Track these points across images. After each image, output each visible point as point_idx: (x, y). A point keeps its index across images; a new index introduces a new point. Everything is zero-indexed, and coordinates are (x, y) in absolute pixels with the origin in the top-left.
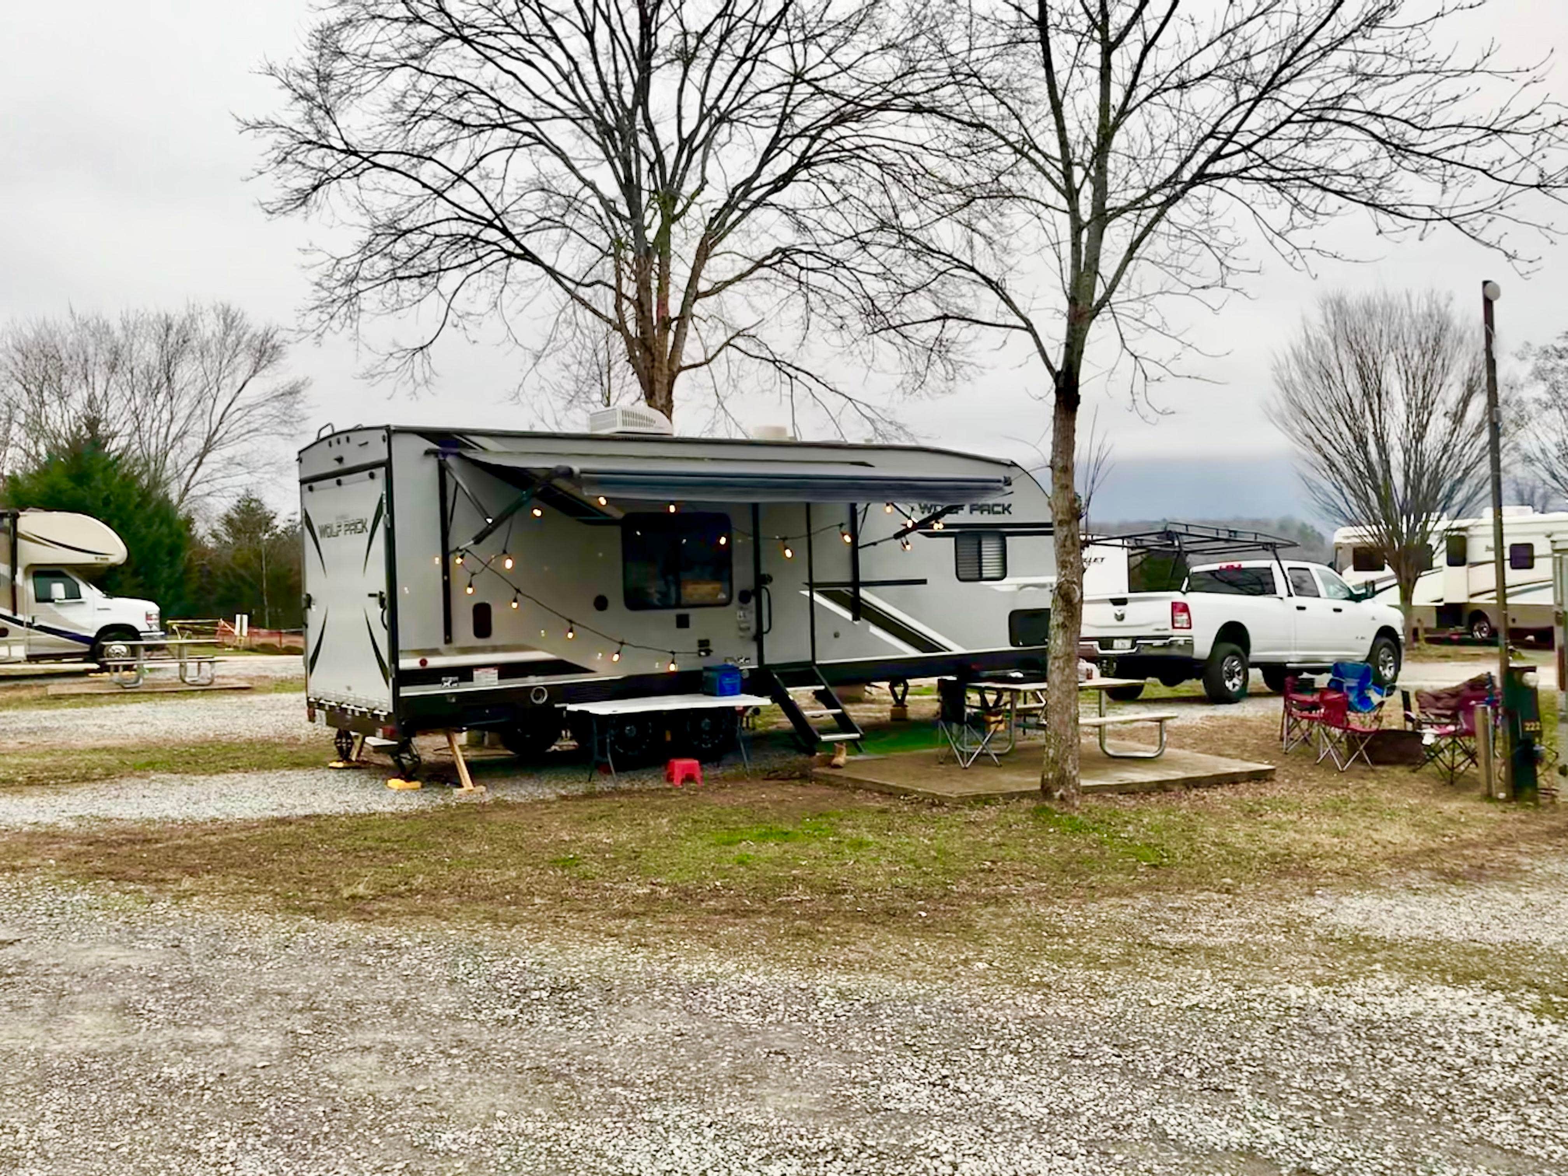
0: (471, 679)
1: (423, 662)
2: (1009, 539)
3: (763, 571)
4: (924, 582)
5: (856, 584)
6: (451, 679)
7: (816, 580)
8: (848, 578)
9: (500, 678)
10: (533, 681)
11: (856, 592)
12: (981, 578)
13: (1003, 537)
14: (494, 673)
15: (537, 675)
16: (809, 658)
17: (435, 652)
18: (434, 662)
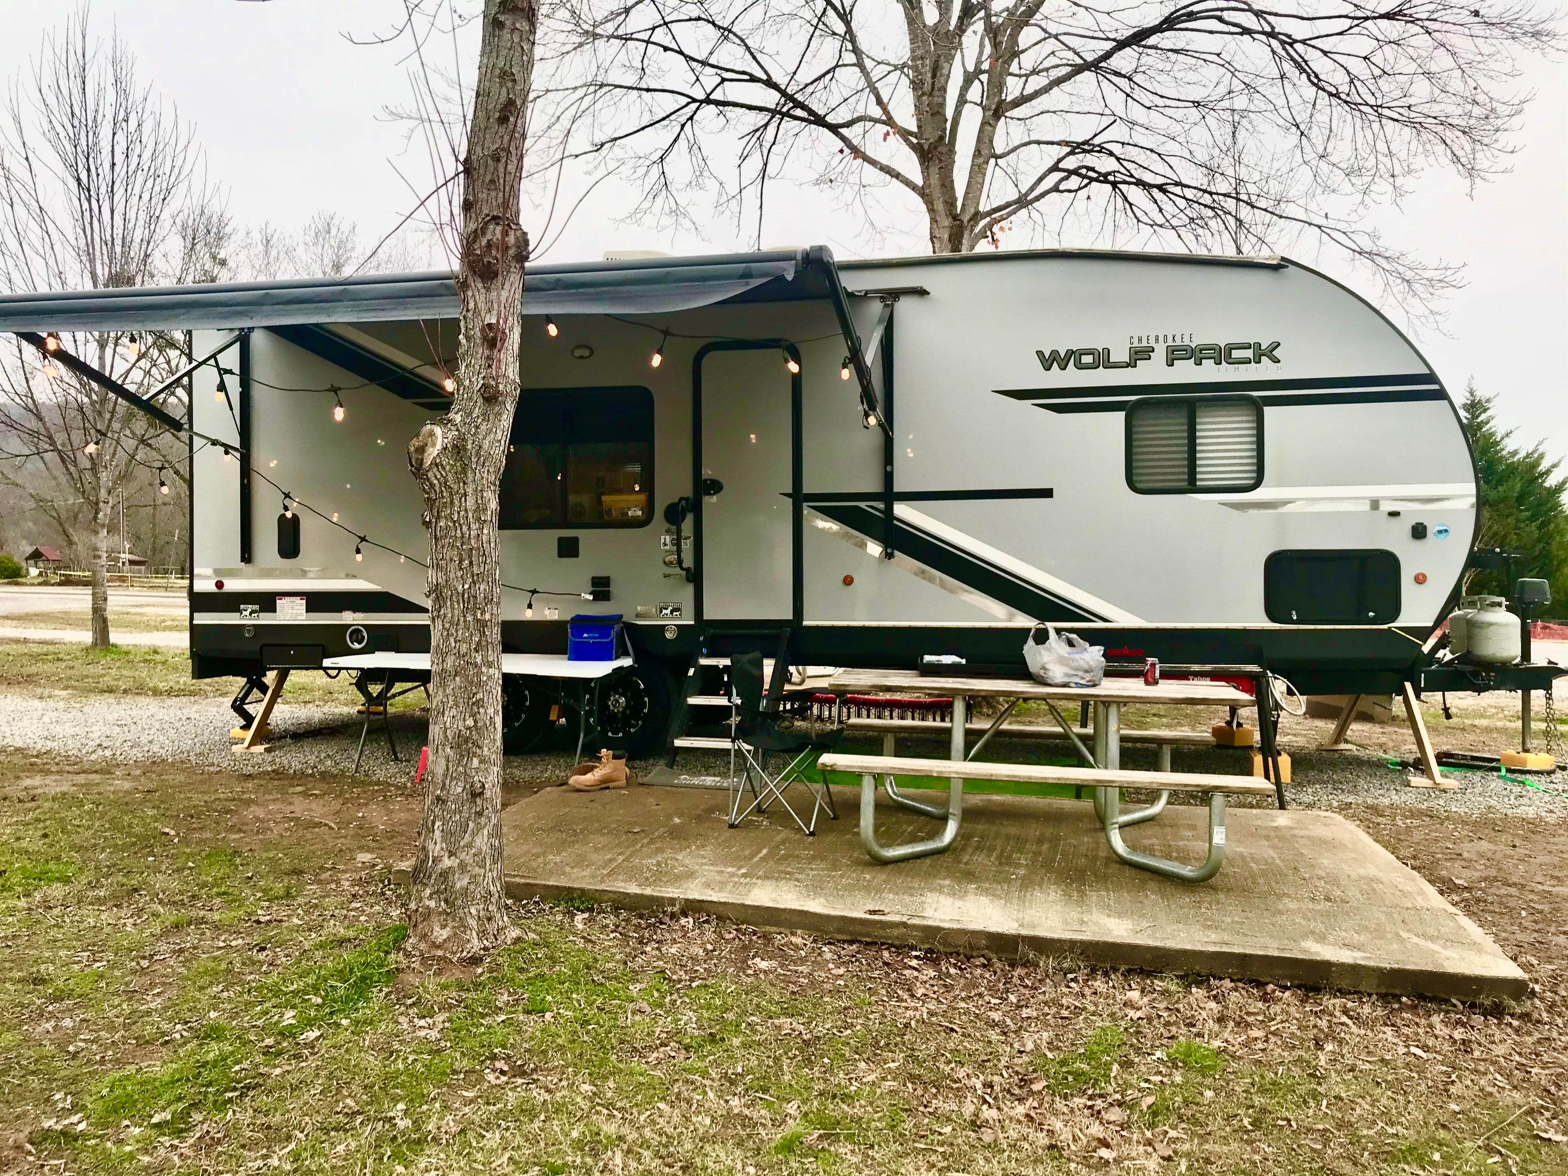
0: (273, 610)
1: (219, 585)
2: (1269, 412)
3: (707, 473)
4: (1047, 493)
5: (889, 496)
6: (250, 607)
7: (808, 488)
8: (874, 485)
9: (308, 610)
10: (348, 618)
11: (889, 509)
12: (1192, 486)
13: (1257, 408)
14: (300, 604)
15: (355, 611)
16: (789, 615)
17: (232, 573)
18: (232, 585)
